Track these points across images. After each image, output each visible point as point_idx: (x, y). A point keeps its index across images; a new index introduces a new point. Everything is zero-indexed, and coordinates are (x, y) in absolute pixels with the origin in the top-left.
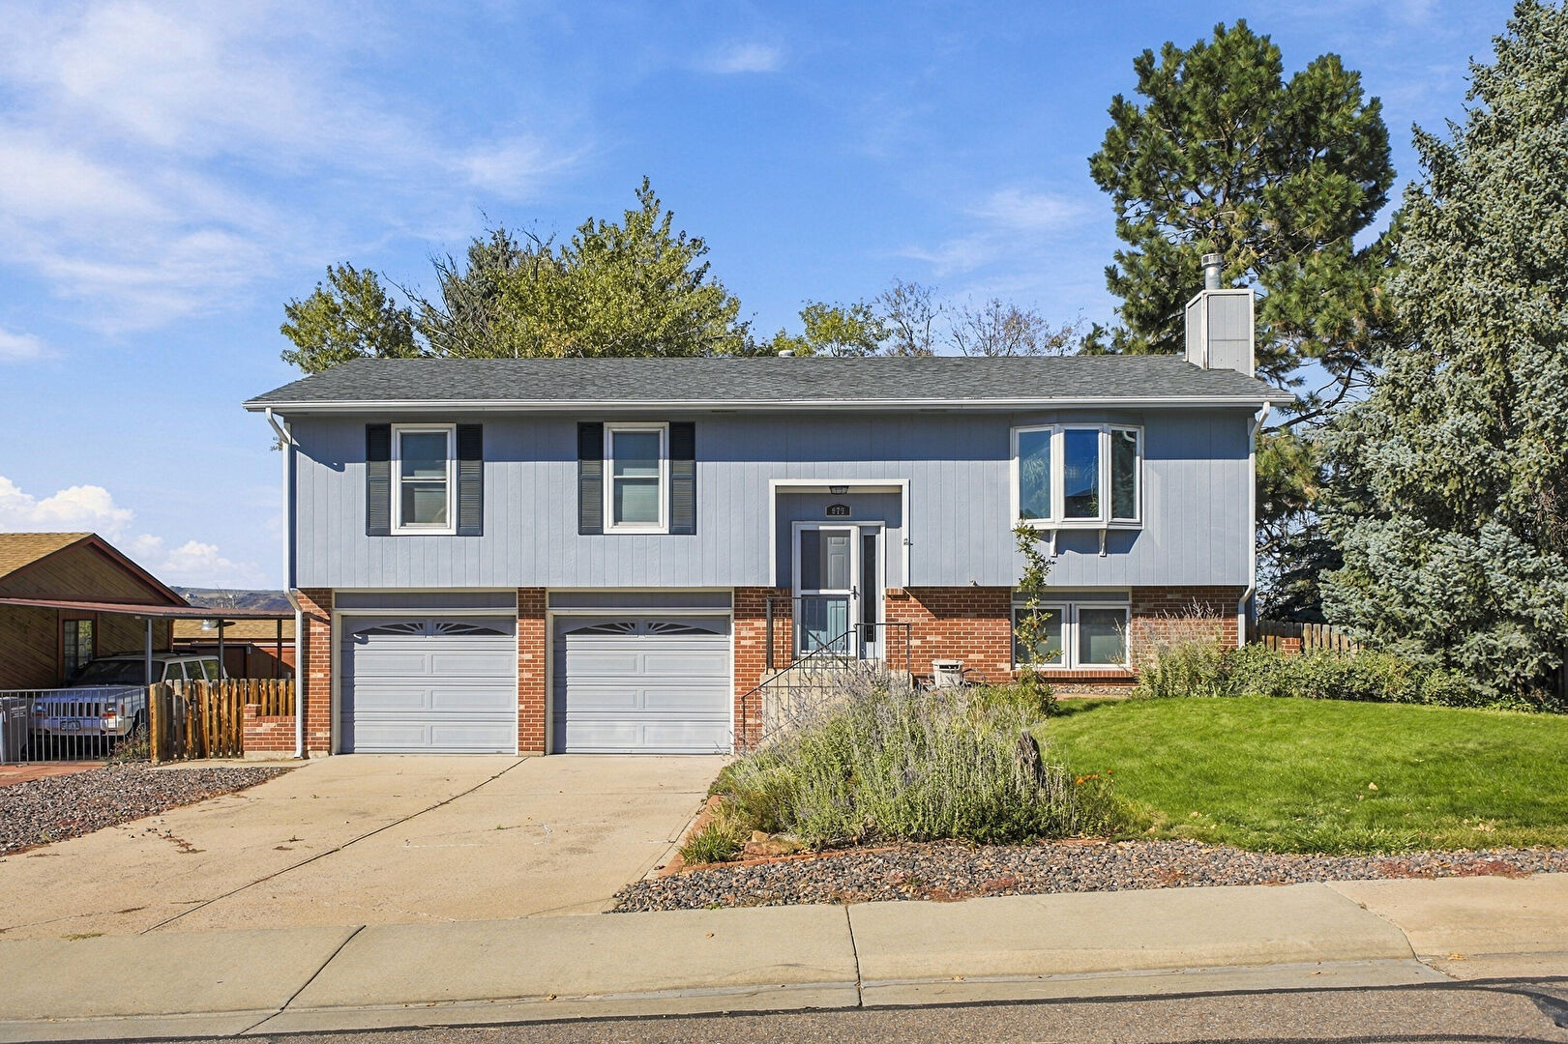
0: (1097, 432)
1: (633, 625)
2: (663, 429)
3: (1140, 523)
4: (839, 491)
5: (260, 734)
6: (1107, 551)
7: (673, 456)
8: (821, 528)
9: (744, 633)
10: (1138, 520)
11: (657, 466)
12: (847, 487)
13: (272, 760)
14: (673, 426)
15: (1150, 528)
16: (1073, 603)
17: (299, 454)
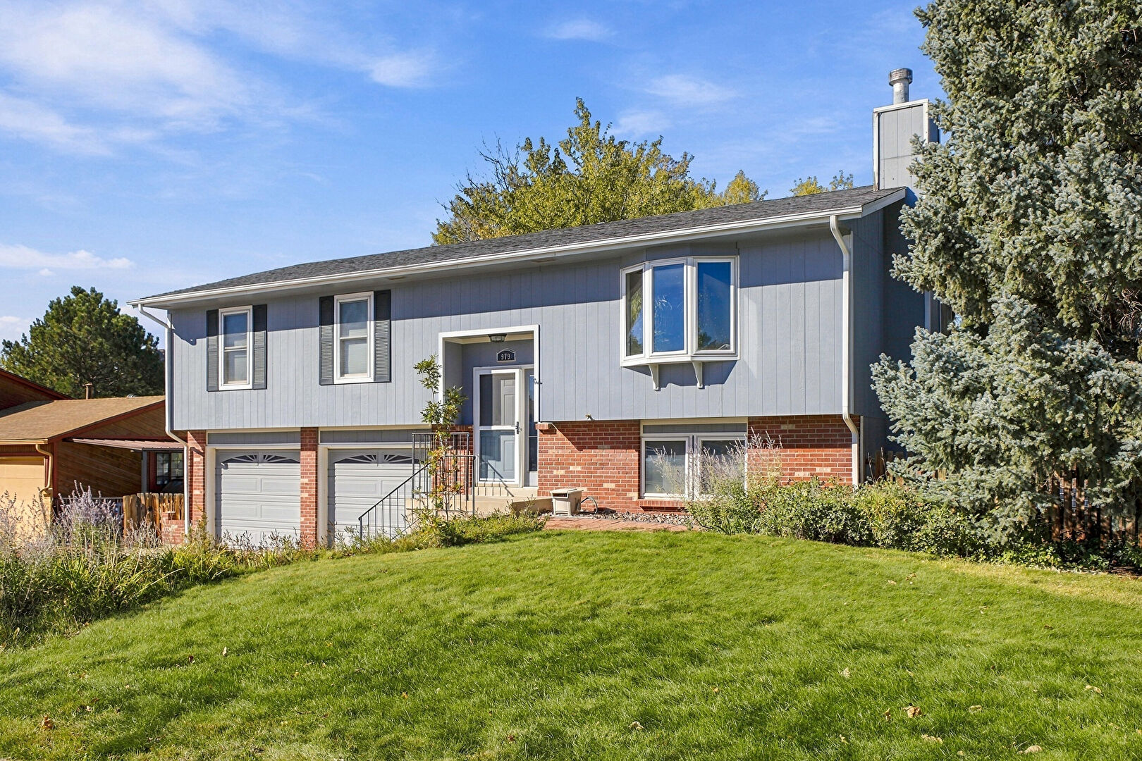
0: (682, 265)
1: (375, 456)
2: (369, 296)
3: (735, 354)
4: (499, 339)
5: (170, 533)
6: (704, 383)
7: (377, 318)
8: (493, 372)
10: (732, 350)
11: (366, 327)
12: (504, 335)
14: (377, 295)
15: (745, 358)
16: (695, 434)
17: (176, 336)
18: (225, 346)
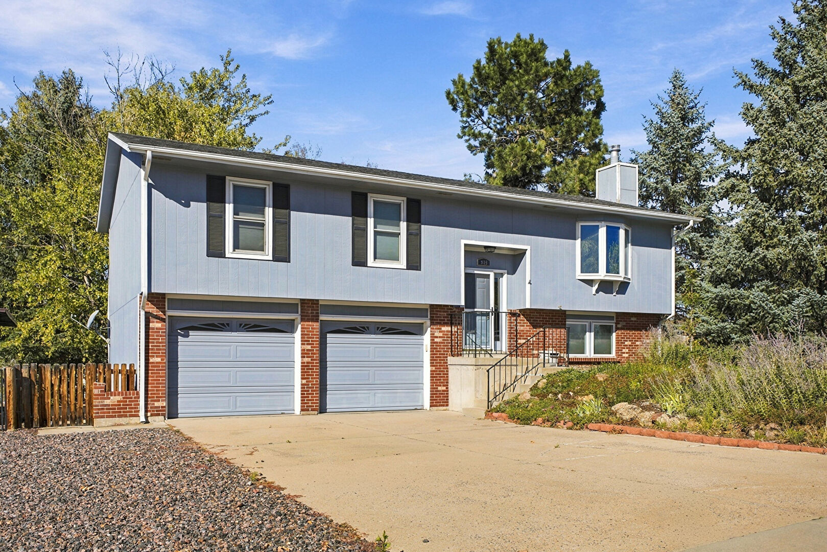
2: (402, 201)
4: (490, 250)
5: (109, 405)
6: (617, 293)
7: (409, 220)
9: (436, 334)
10: (630, 277)
11: (399, 225)
12: (495, 248)
13: (118, 425)
14: (409, 201)
15: (633, 282)
16: (591, 321)
17: (154, 191)
18: (234, 214)
